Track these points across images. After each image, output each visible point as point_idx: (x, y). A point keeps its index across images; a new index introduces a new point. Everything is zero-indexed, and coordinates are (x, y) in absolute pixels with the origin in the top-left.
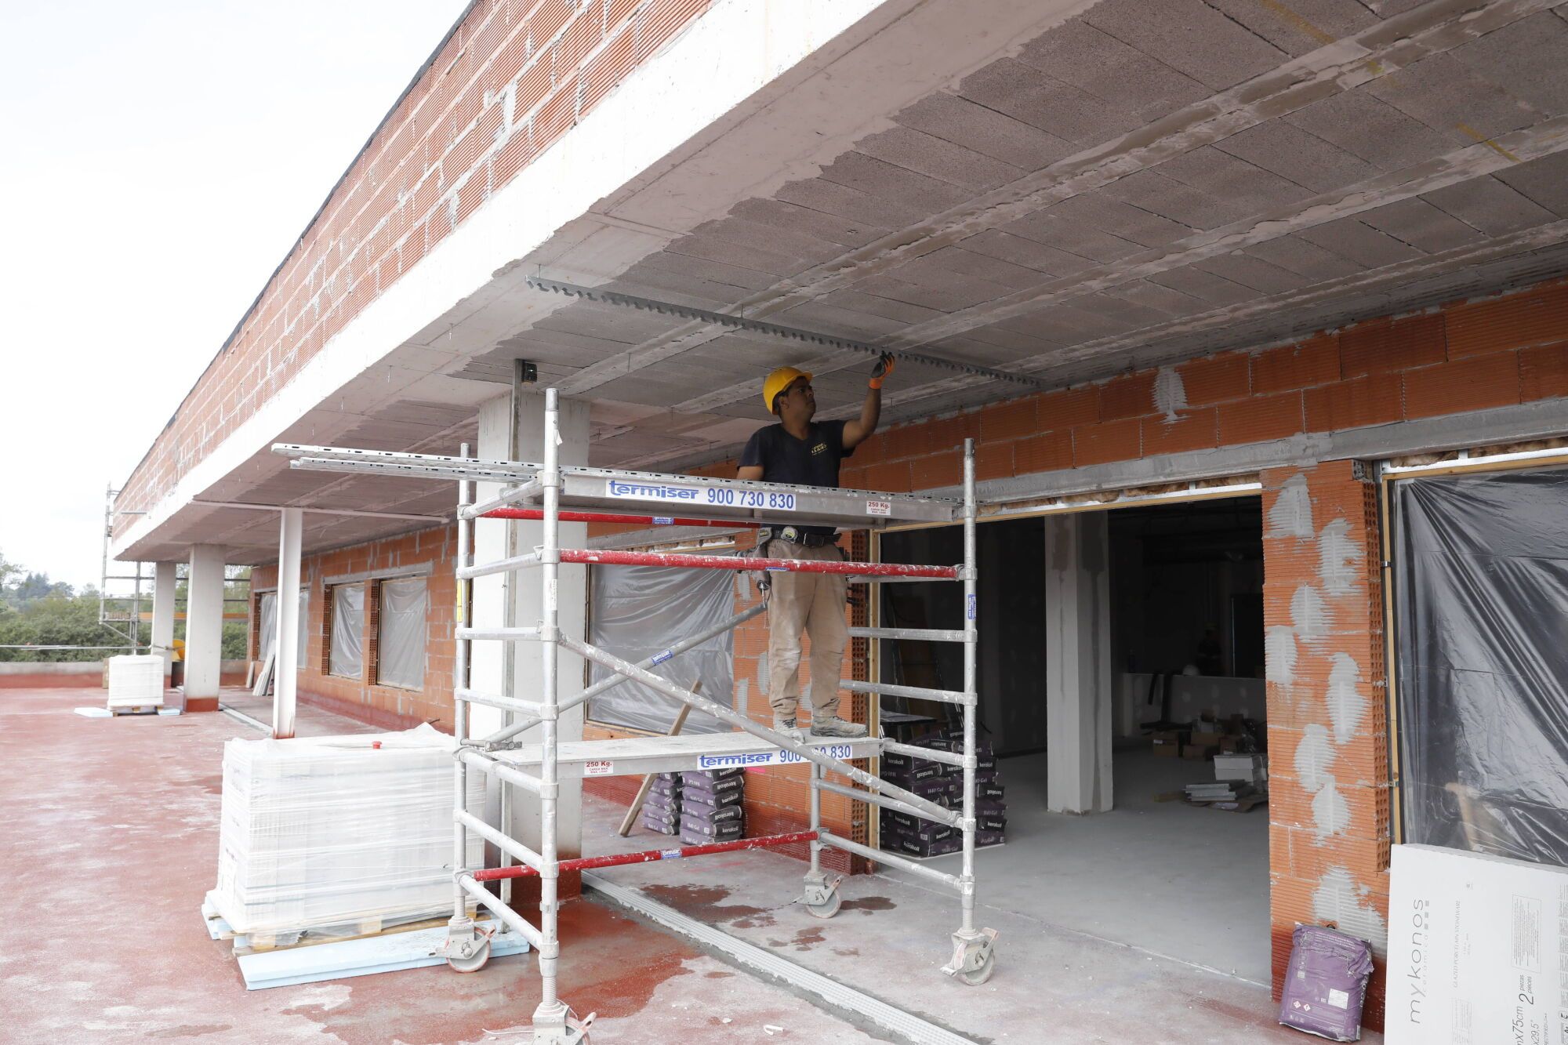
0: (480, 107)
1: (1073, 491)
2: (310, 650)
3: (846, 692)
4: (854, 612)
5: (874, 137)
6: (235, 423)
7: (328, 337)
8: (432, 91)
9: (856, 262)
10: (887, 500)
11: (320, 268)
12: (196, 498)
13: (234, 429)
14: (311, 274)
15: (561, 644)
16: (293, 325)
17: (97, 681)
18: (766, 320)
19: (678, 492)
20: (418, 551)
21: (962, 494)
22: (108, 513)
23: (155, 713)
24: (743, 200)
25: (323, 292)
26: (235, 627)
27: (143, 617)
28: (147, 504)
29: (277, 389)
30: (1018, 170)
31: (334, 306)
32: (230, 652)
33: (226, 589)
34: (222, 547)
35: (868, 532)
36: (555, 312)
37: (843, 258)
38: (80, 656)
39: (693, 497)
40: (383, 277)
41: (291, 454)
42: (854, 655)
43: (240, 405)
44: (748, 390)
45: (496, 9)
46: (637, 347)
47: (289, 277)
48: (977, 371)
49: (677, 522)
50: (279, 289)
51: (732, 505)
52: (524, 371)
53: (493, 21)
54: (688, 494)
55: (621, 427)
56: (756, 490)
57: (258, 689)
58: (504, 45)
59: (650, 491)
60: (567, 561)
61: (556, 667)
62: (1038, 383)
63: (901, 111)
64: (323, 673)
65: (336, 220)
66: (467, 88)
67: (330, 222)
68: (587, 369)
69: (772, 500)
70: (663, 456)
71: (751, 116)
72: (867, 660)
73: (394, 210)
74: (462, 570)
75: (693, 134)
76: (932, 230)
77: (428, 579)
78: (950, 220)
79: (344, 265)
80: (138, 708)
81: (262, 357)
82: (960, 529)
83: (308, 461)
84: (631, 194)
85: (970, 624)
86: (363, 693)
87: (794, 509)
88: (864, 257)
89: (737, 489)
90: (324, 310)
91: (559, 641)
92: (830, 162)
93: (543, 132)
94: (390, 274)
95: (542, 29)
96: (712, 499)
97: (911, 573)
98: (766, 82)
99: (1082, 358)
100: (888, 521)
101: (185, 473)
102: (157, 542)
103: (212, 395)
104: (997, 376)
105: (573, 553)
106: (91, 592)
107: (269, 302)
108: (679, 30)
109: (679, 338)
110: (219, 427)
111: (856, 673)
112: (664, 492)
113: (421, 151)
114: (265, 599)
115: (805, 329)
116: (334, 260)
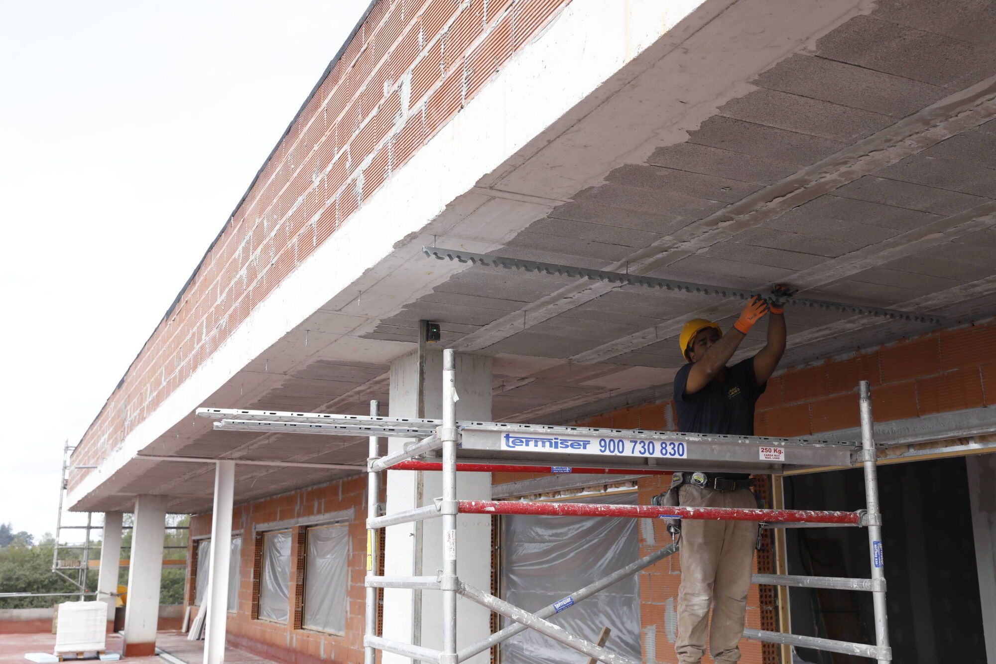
0: (381, 95)
1: (985, 430)
2: (241, 595)
3: (755, 642)
4: (759, 557)
5: (737, 101)
6: (174, 384)
7: (254, 305)
8: (340, 82)
9: (733, 216)
10: (780, 446)
11: (248, 243)
12: (140, 453)
13: (174, 390)
14: (240, 248)
15: (460, 593)
16: (224, 295)
17: (46, 627)
18: (651, 274)
19: (570, 443)
20: (340, 498)
21: (860, 436)
22: (65, 468)
23: (97, 658)
24: (617, 167)
25: (250, 265)
26: (175, 572)
27: (92, 564)
28: (98, 459)
29: (211, 353)
30: (887, 119)
31: (259, 277)
32: (171, 596)
33: (167, 537)
34: (164, 497)
35: (770, 477)
36: (452, 277)
37: (719, 213)
38: (35, 603)
39: (585, 448)
40: (300, 250)
41: (213, 417)
42: (762, 602)
43: (179, 368)
44: (641, 340)
45: (393, 8)
46: (531, 305)
47: (221, 251)
48: (870, 312)
49: (574, 471)
50: (213, 262)
51: (623, 454)
52: (428, 331)
53: (390, 18)
54: (579, 445)
55: (523, 379)
56: (646, 439)
57: (193, 634)
58: (400, 39)
59: (544, 443)
60: (465, 512)
61: (455, 615)
62: (938, 321)
63: (760, 75)
64: (253, 618)
65: (261, 200)
66: (369, 78)
67: (255, 202)
68: (486, 327)
69: (663, 448)
70: (566, 405)
71: (617, 92)
72: (776, 608)
73: (310, 190)
74: (372, 520)
75: (564, 111)
76: (807, 182)
77: (350, 526)
78: (825, 169)
79: (267, 240)
80: (82, 653)
81: (198, 324)
82: (858, 474)
83: (229, 423)
84: (513, 168)
85: (877, 572)
86: (288, 637)
87: (685, 457)
88: (740, 211)
89: (628, 438)
90: (250, 281)
91: (458, 589)
92: (695, 127)
93: (435, 116)
94: (307, 247)
95: (431, 24)
96: (603, 449)
97: (810, 519)
98: (628, 61)
99: (985, 293)
100: (784, 466)
101: (131, 430)
102: (106, 494)
103: (156, 359)
104: (892, 316)
105: (470, 504)
106: (49, 540)
107: (205, 274)
108: (549, 18)
109: (571, 295)
110: (160, 388)
111: (765, 621)
112: (556, 443)
113: (331, 136)
114: (202, 545)
115: (690, 281)
116: (260, 235)
